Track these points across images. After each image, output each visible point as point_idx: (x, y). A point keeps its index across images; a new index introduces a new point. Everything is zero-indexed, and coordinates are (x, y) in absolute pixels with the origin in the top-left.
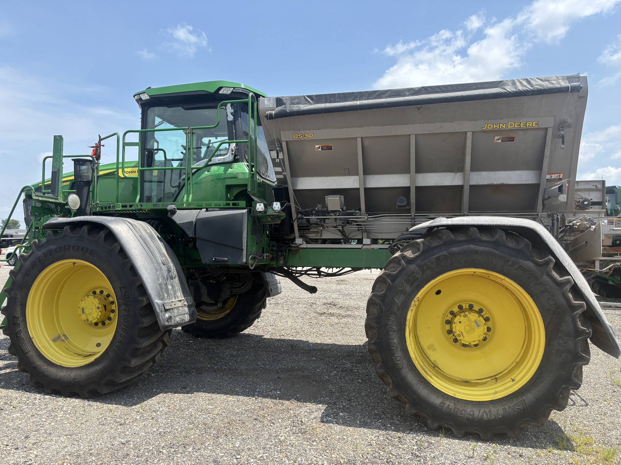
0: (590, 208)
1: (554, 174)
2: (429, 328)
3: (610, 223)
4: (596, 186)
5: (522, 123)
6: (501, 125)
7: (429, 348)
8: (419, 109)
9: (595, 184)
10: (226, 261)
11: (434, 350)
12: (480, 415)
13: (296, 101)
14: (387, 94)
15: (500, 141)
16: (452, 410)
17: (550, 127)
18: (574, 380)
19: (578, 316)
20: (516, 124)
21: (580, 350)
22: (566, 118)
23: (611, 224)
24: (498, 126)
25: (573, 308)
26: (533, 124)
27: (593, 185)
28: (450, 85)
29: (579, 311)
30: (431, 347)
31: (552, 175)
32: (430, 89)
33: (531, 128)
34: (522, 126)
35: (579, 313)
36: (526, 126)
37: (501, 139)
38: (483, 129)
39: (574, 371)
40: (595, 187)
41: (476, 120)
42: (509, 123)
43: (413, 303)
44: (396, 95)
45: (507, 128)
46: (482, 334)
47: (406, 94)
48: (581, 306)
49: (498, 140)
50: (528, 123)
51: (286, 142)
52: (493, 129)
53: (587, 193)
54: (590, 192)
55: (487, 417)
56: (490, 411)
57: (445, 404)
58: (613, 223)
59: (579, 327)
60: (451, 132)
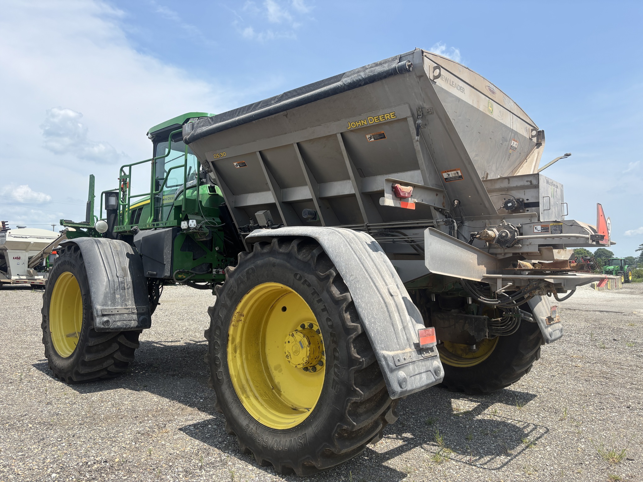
0: (526, 211)
1: (451, 171)
2: (278, 347)
3: (544, 229)
4: (531, 182)
5: (380, 117)
6: (362, 122)
7: (276, 369)
8: (286, 116)
9: (529, 180)
10: (154, 275)
11: (280, 371)
12: (273, 444)
13: (202, 124)
14: (260, 106)
15: (373, 140)
16: (254, 434)
17: (409, 117)
18: (348, 418)
19: (352, 340)
20: (375, 118)
21: (353, 382)
22: (421, 103)
23: (545, 231)
24: (360, 123)
25: (348, 331)
26: (390, 116)
27: (527, 181)
28: (304, 87)
29: (353, 336)
30: (278, 368)
31: (449, 173)
32: (289, 94)
33: (390, 120)
34: (381, 120)
35: (353, 337)
36: (385, 119)
37: (372, 137)
38: (348, 128)
39: (348, 407)
40: (529, 183)
41: (339, 120)
42: (369, 118)
43: (234, 318)
44: (265, 106)
45: (368, 125)
46: (305, 357)
47: (272, 103)
48: (355, 329)
49: (371, 138)
50: (385, 115)
51: (212, 162)
52: (356, 128)
53: (522, 191)
54: (525, 190)
55: (277, 447)
56: (280, 441)
57: (249, 427)
58: (548, 229)
59: (353, 355)
60: (322, 136)
